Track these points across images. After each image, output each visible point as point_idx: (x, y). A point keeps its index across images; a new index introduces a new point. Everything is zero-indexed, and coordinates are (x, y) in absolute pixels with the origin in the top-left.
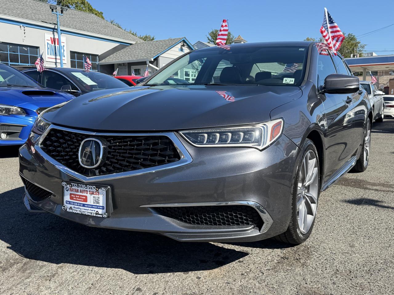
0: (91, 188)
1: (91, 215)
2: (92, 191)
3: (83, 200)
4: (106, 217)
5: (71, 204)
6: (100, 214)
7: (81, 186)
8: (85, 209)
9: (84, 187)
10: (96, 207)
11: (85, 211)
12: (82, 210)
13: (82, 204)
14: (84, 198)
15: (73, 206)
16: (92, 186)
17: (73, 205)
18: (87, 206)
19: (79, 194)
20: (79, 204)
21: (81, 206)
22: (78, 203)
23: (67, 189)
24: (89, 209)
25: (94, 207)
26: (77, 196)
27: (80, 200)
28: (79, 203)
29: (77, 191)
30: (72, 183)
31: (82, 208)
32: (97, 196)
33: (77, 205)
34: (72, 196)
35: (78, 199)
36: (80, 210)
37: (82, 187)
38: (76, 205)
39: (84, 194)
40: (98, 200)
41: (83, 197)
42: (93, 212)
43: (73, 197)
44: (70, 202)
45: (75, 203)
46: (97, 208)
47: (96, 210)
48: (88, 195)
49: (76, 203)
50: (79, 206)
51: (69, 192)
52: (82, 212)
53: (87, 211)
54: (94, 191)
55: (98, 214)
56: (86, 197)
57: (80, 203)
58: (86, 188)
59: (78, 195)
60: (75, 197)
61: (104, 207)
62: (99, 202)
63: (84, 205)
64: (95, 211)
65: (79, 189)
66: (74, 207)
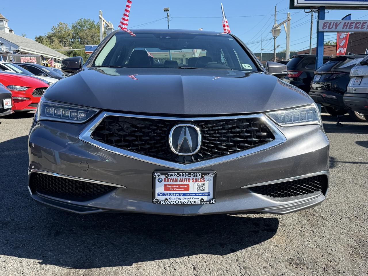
0: (196, 175)
1: (194, 203)
2: (196, 179)
3: (183, 189)
4: (213, 203)
5: (165, 196)
6: (205, 201)
7: (182, 175)
8: (186, 199)
9: (186, 175)
10: (200, 194)
11: (187, 200)
12: (182, 200)
13: (181, 193)
14: (185, 187)
15: (168, 198)
16: (197, 174)
17: (169, 196)
18: (189, 195)
19: (178, 183)
20: (177, 195)
21: (181, 196)
22: (176, 193)
23: (159, 181)
24: (192, 197)
25: (198, 194)
26: (174, 186)
27: (179, 189)
28: (178, 193)
29: (176, 180)
30: (169, 173)
31: (182, 197)
32: (202, 183)
33: (175, 196)
34: (168, 186)
35: (176, 189)
36: (179, 200)
37: (184, 176)
38: (173, 196)
39: (185, 183)
40: (202, 187)
41: (183, 187)
42: (197, 200)
43: (170, 188)
44: (164, 193)
45: (172, 193)
46: (202, 195)
47: (200, 197)
48: (191, 184)
49: (174, 193)
50: (178, 196)
51: (163, 183)
52: (183, 202)
53: (189, 200)
54: (198, 179)
55: (203, 201)
56: (188, 186)
57: (180, 193)
58: (189, 176)
59: (176, 185)
60: (172, 188)
61: (210, 193)
62: (204, 189)
63: (184, 195)
64: (198, 199)
65: (179, 178)
66: (170, 199)
